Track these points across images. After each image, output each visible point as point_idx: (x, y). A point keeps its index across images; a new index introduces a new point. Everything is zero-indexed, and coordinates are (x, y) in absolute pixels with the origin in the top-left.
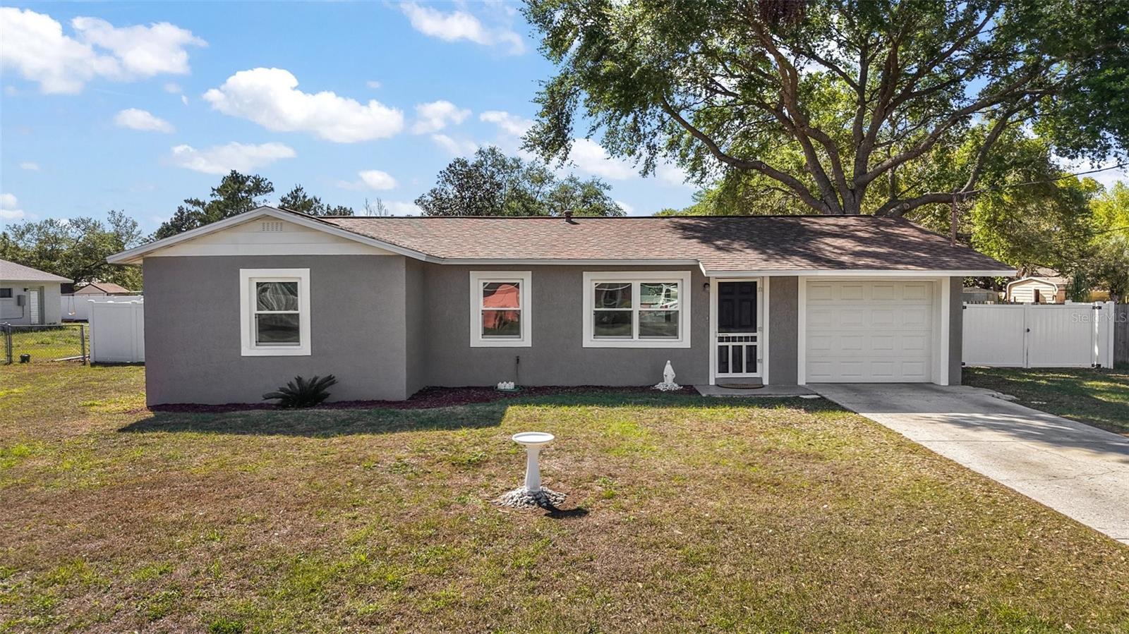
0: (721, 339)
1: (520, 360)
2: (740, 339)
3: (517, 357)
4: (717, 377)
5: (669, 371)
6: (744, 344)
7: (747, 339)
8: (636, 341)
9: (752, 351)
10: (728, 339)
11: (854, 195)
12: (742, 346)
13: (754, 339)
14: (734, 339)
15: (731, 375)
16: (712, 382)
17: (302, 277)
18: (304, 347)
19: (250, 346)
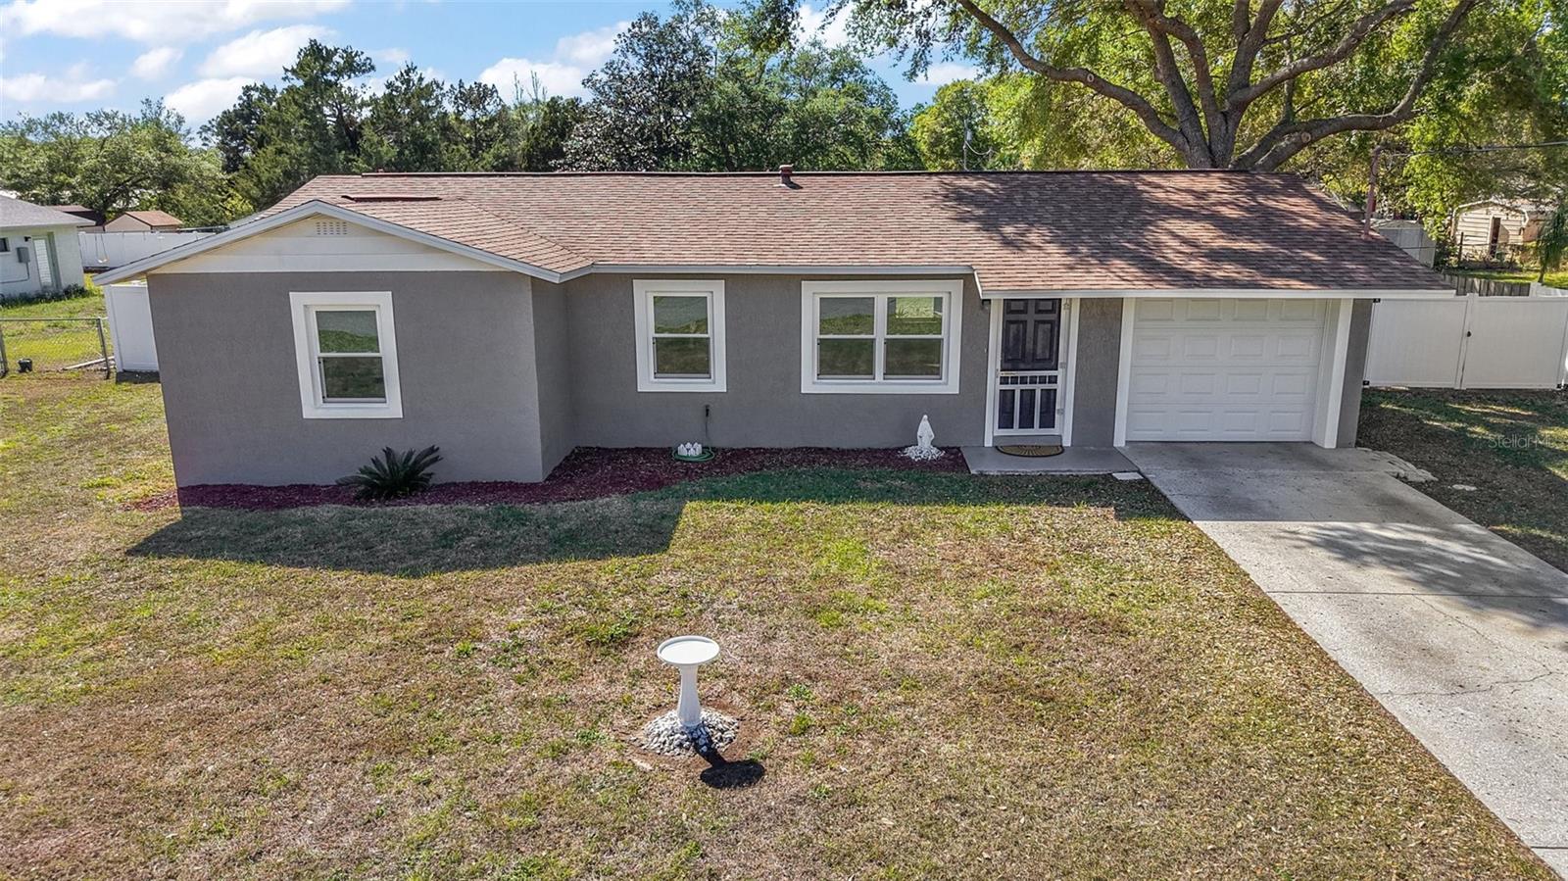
0: (1004, 381)
1: (711, 410)
2: (1033, 380)
3: (706, 406)
4: (995, 434)
5: (925, 430)
6: (1038, 388)
7: (1043, 380)
8: (879, 384)
9: (1050, 397)
10: (1015, 380)
11: (1227, 123)
12: (1034, 390)
13: (1053, 380)
14: (1023, 380)
15: (1016, 431)
16: (989, 443)
17: (381, 303)
18: (391, 407)
19: (314, 405)
